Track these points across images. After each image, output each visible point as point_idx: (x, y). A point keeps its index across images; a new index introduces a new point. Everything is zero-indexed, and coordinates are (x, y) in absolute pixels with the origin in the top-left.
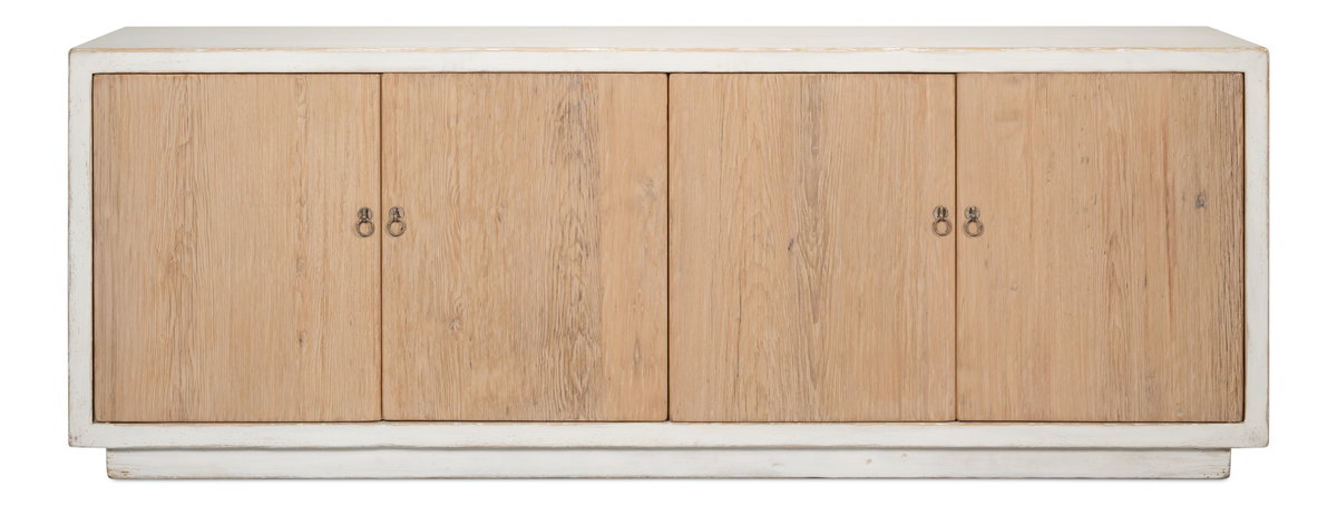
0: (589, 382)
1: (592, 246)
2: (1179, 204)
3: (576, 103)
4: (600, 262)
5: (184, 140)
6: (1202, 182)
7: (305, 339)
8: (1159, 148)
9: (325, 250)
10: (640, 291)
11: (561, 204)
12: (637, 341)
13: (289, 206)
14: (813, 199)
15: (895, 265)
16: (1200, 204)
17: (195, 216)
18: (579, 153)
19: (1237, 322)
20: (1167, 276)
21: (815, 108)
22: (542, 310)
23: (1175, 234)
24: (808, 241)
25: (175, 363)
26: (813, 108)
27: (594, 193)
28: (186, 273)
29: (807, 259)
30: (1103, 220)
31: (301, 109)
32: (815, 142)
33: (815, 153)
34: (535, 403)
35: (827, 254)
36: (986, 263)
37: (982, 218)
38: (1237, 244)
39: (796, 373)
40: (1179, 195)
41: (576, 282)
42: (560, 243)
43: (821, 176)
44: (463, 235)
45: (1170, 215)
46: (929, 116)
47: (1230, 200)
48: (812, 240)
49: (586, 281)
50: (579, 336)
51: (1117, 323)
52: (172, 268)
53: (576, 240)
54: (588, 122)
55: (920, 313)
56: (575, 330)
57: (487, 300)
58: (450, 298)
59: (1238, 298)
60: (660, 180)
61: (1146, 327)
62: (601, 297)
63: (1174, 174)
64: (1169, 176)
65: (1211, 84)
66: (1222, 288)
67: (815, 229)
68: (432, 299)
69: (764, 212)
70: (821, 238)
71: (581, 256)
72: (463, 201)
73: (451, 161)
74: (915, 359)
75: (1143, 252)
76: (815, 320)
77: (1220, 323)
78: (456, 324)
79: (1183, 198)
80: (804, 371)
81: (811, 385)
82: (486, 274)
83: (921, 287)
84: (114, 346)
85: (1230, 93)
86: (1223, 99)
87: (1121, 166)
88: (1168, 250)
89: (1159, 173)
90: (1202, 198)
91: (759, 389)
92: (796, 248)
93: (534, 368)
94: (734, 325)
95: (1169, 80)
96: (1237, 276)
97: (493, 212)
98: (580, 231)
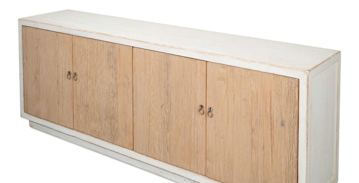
0: (115, 133)
1: (116, 94)
2: (275, 123)
3: (112, 52)
4: (117, 99)
5: (37, 46)
6: (283, 117)
7: (59, 103)
8: (269, 101)
9: (62, 80)
10: (126, 110)
11: (109, 80)
12: (126, 125)
13: (56, 67)
14: (167, 94)
15: (189, 121)
16: (283, 125)
17: (39, 66)
18: (113, 66)
19: (295, 172)
20: (271, 148)
21: (168, 65)
22: (105, 110)
23: (274, 133)
24: (166, 107)
25: (37, 102)
26: (167, 65)
27: (116, 79)
28: (38, 80)
29: (166, 112)
30: (250, 122)
31: (57, 42)
32: (168, 76)
33: (168, 79)
34: (104, 135)
35: (171, 112)
36: (214, 127)
37: (214, 112)
38: (295, 143)
39: (163, 147)
40: (275, 120)
41: (112, 103)
42: (109, 91)
43: (169, 87)
44: (89, 84)
45: (272, 126)
46: (198, 74)
47: (293, 125)
48: (167, 106)
49: (114, 104)
50: (113, 119)
51: (254, 159)
52: (36, 78)
53: (112, 92)
54: (114, 58)
55: (196, 138)
56: (112, 117)
57: (94, 103)
58: (86, 100)
59: (295, 163)
60: (130, 79)
61: (264, 164)
62: (118, 109)
63: (273, 112)
64: (272, 112)
65: (287, 81)
66: (290, 158)
67: (168, 103)
68: (83, 99)
69: (155, 94)
70: (169, 107)
71: (113, 96)
72: (89, 74)
73: (86, 63)
74: (194, 152)
75: (263, 137)
76: (168, 132)
77: (289, 170)
78: (88, 108)
79: (277, 121)
80: (165, 147)
81: (167, 151)
82: (93, 96)
83: (196, 130)
84: (27, 95)
85: (294, 86)
86: (291, 88)
87: (256, 105)
88: (271, 138)
89: (268, 110)
90: (283, 123)
91: (154, 149)
92: (163, 108)
93: (104, 125)
94: (148, 127)
95: (272, 77)
96: (295, 155)
97: (95, 79)
98: (113, 89)
